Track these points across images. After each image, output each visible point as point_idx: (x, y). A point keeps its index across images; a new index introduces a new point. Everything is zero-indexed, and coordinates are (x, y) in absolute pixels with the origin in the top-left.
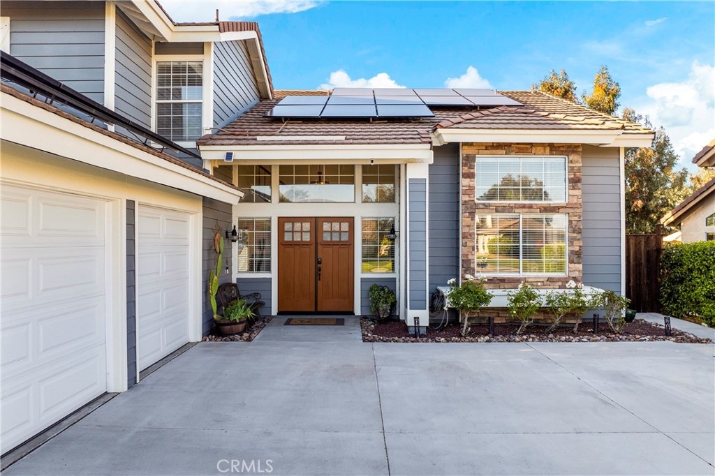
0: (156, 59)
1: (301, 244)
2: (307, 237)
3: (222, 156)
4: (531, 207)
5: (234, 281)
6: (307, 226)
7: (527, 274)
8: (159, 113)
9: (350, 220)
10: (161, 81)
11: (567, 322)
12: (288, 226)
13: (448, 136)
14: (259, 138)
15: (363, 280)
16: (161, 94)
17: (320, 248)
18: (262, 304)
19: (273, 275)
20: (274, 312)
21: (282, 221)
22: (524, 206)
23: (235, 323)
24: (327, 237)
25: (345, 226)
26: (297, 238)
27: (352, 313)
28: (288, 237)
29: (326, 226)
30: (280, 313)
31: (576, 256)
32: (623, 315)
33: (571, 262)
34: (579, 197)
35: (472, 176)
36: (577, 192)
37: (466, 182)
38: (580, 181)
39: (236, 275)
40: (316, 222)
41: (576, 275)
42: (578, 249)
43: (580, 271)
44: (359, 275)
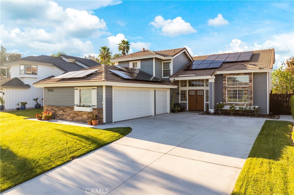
0: (163, 62)
1: (193, 95)
2: (194, 94)
3: (173, 80)
4: (239, 87)
5: (180, 103)
6: (194, 92)
7: (239, 103)
8: (163, 72)
9: (203, 90)
10: (164, 66)
11: (249, 114)
12: (190, 92)
13: (218, 73)
14: (180, 76)
15: (206, 103)
16: (164, 68)
17: (197, 96)
18: (185, 108)
19: (187, 102)
20: (187, 110)
21: (189, 91)
22: (238, 87)
23: (175, 110)
24: (198, 94)
25: (202, 92)
26: (192, 94)
27: (204, 111)
28: (190, 94)
29: (198, 92)
30: (189, 110)
31: (251, 99)
32: (268, 113)
33: (250, 100)
34: (251, 85)
35: (225, 81)
36: (251, 84)
37: (224, 82)
38: (252, 81)
39: (180, 102)
40: (196, 91)
41: (251, 103)
42: (251, 97)
43: (252, 102)
44: (205, 102)
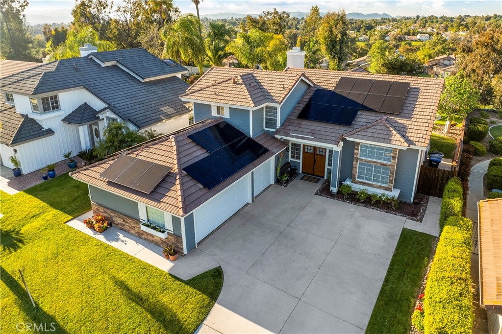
1: (310, 153)
2: (312, 151)
3: (280, 138)
4: (377, 162)
5: (289, 161)
6: (312, 148)
7: (374, 183)
8: (266, 120)
9: (326, 149)
10: (267, 111)
12: (306, 147)
13: (348, 139)
14: (290, 134)
15: (328, 169)
16: (266, 115)
17: (315, 155)
18: (297, 169)
19: (301, 161)
20: (300, 172)
21: (304, 145)
22: (374, 162)
23: (282, 181)
24: (318, 153)
25: (324, 150)
26: (309, 151)
27: (324, 177)
28: (306, 150)
29: (318, 150)
30: (302, 173)
31: (391, 181)
32: (412, 201)
33: (389, 183)
34: (394, 163)
35: (358, 150)
36: (394, 161)
37: (356, 151)
38: (395, 158)
39: (290, 159)
40: (315, 148)
41: (390, 187)
42: (391, 179)
43: (392, 186)
44: (327, 167)
